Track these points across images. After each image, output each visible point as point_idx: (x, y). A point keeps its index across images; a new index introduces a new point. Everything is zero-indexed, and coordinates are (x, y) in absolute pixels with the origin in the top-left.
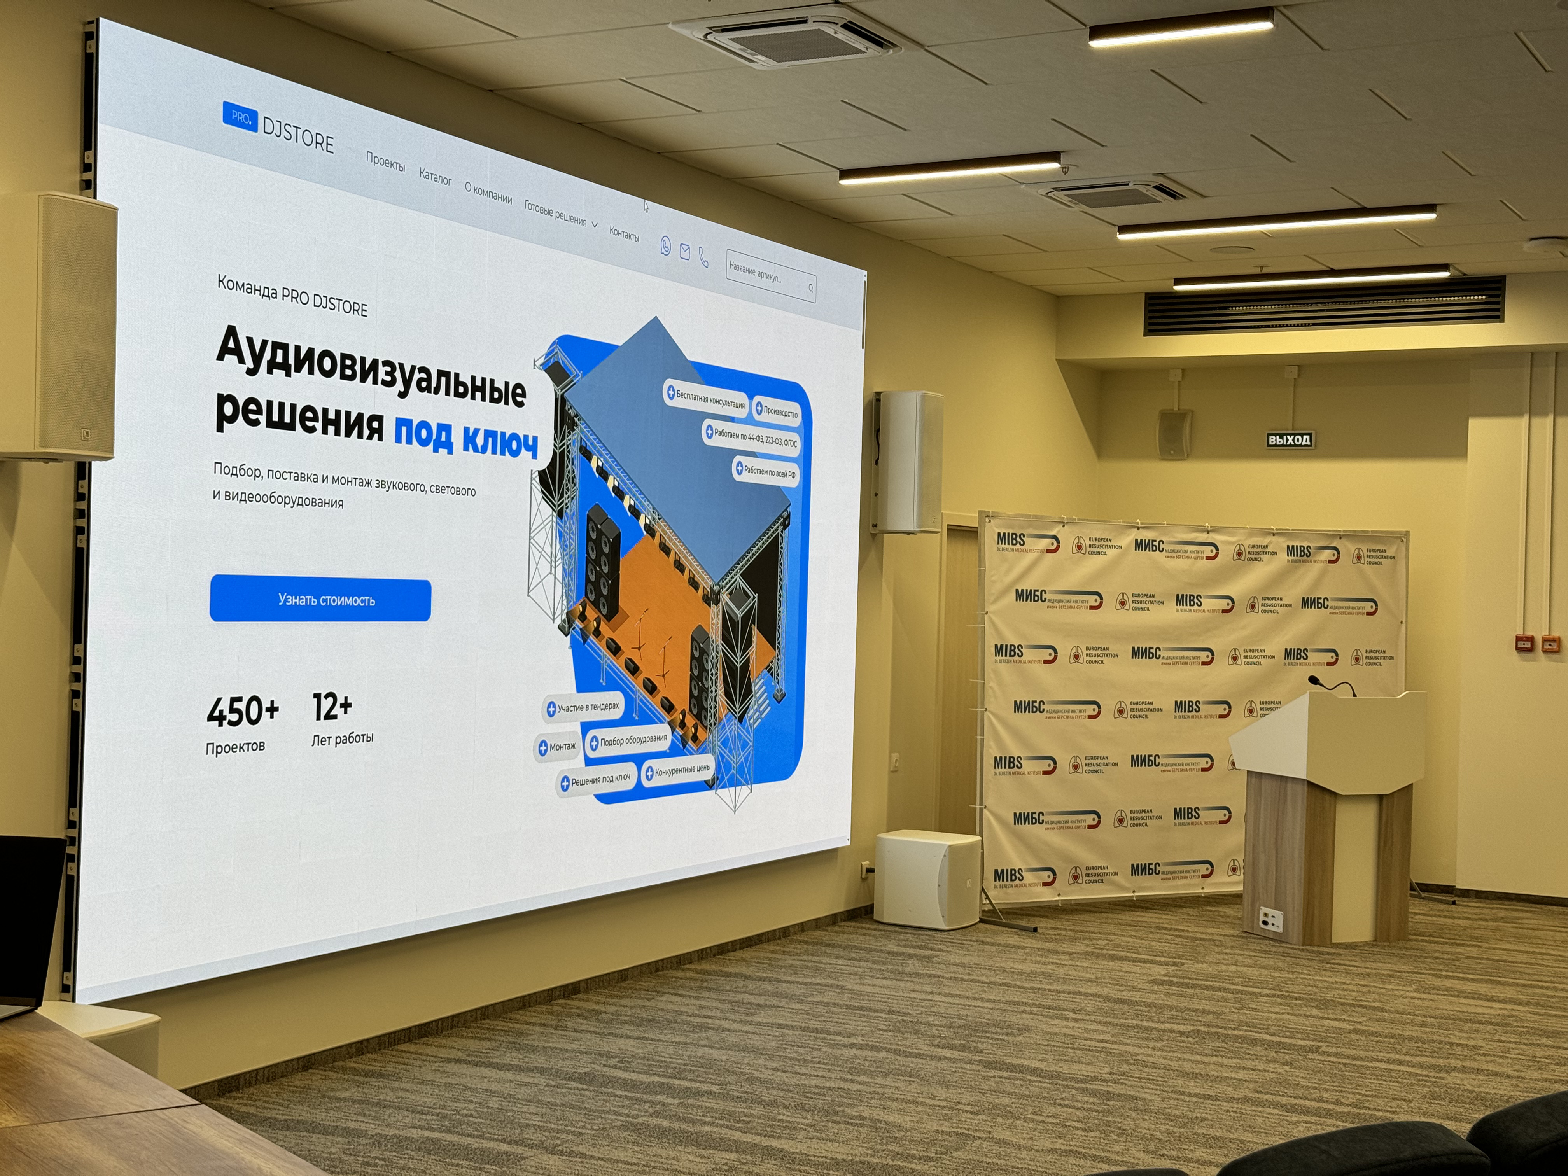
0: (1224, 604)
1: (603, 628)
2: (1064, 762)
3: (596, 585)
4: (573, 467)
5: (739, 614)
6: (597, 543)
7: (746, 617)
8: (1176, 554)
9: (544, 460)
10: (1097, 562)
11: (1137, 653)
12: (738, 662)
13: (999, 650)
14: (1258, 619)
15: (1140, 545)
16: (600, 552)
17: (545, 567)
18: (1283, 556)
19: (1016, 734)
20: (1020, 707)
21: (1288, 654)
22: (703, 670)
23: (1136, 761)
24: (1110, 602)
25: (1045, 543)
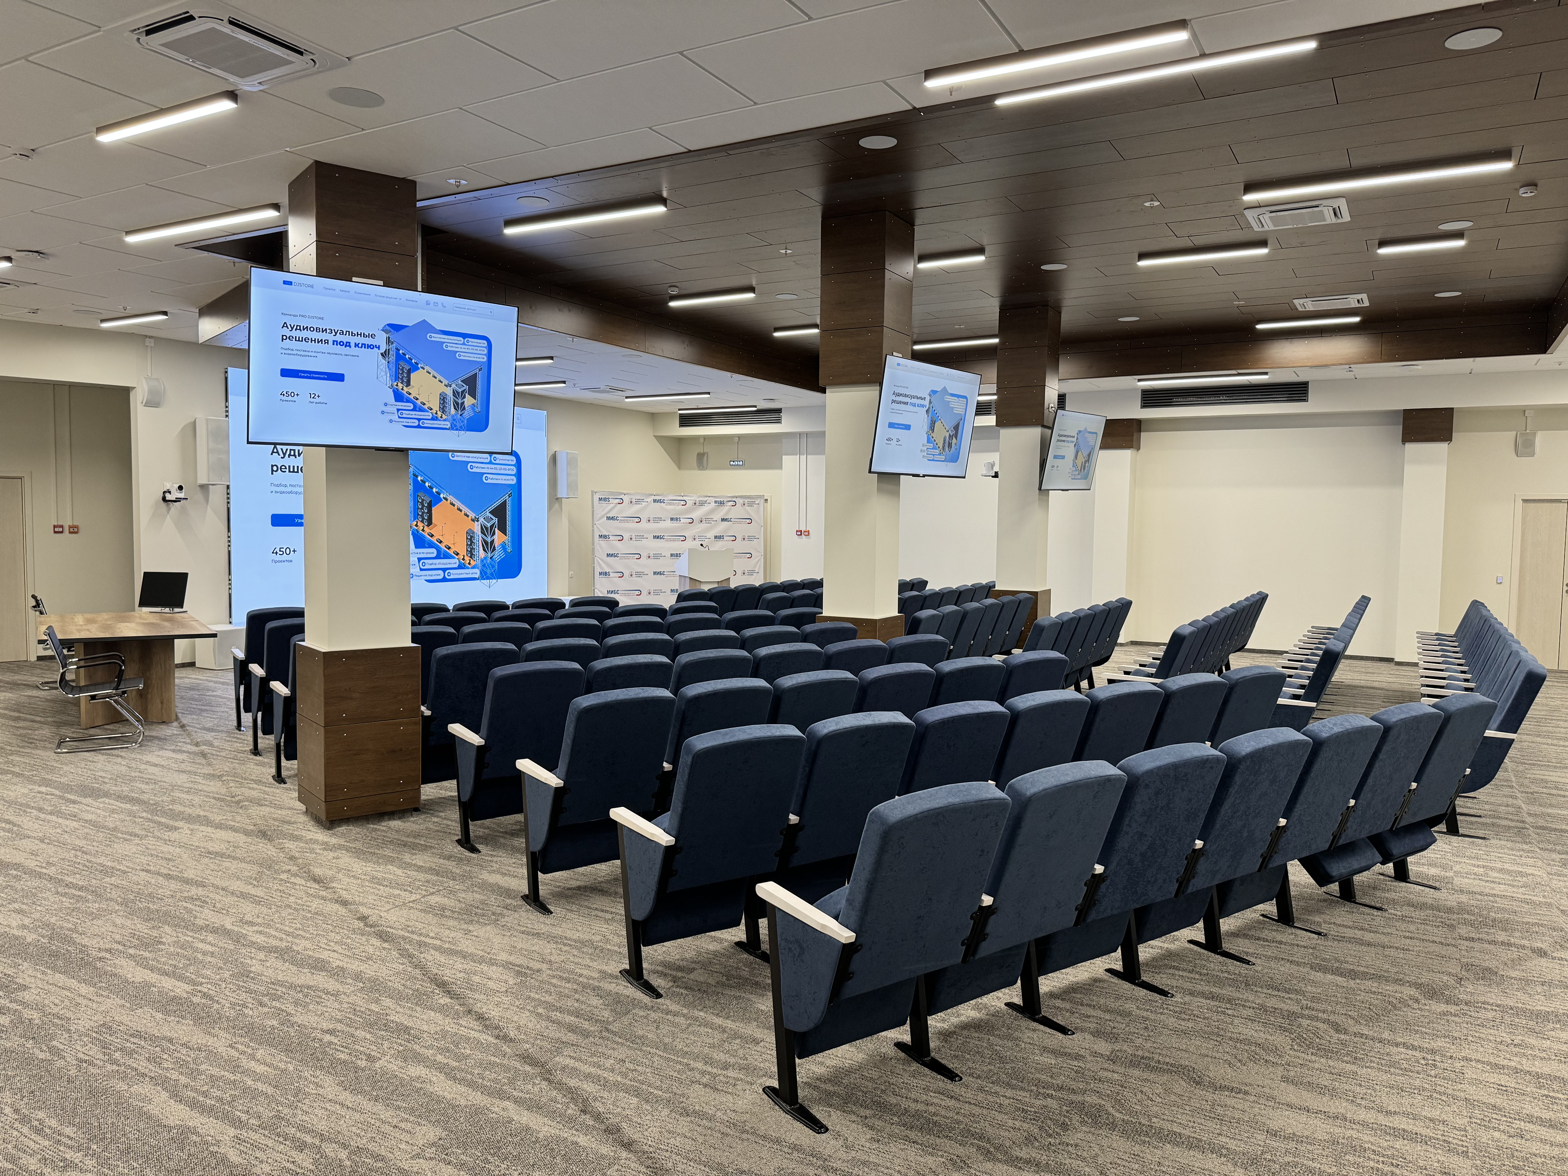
0: (690, 521)
1: (426, 528)
2: (627, 573)
3: (422, 516)
5: (489, 525)
6: (422, 503)
7: (492, 527)
8: (670, 504)
10: (638, 507)
11: (655, 537)
12: (489, 540)
13: (600, 536)
14: (704, 525)
15: (655, 501)
18: (713, 504)
19: (607, 564)
20: (608, 555)
21: (716, 537)
22: (472, 542)
23: (655, 573)
24: (644, 520)
25: (618, 501)
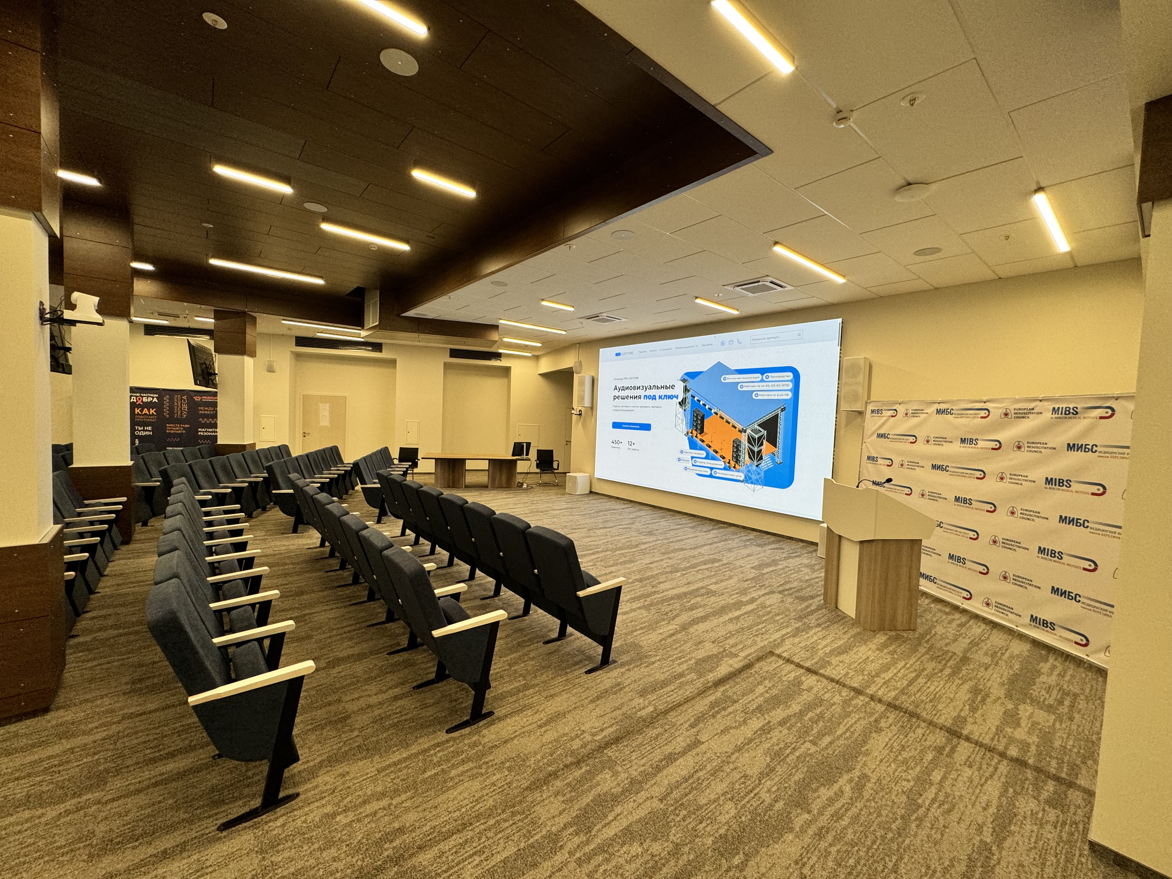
1: (698, 435)
3: (696, 426)
4: (689, 400)
5: (756, 436)
6: (697, 417)
7: (760, 437)
8: (961, 416)
9: (680, 400)
10: (915, 421)
12: (756, 449)
14: (1024, 456)
15: (939, 412)
16: (697, 419)
17: (680, 422)
18: (1048, 415)
22: (738, 450)
24: (920, 441)
25: (891, 413)
